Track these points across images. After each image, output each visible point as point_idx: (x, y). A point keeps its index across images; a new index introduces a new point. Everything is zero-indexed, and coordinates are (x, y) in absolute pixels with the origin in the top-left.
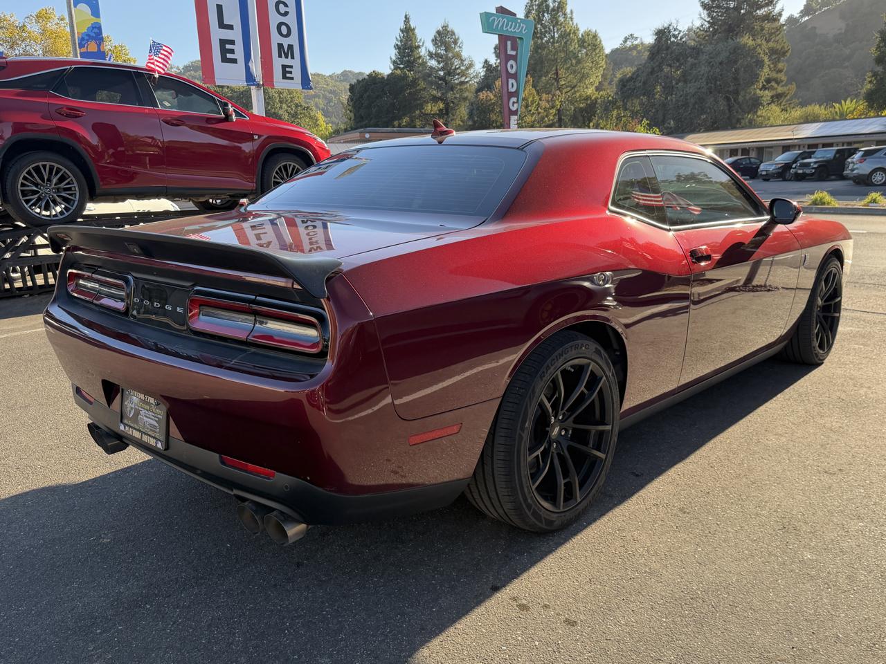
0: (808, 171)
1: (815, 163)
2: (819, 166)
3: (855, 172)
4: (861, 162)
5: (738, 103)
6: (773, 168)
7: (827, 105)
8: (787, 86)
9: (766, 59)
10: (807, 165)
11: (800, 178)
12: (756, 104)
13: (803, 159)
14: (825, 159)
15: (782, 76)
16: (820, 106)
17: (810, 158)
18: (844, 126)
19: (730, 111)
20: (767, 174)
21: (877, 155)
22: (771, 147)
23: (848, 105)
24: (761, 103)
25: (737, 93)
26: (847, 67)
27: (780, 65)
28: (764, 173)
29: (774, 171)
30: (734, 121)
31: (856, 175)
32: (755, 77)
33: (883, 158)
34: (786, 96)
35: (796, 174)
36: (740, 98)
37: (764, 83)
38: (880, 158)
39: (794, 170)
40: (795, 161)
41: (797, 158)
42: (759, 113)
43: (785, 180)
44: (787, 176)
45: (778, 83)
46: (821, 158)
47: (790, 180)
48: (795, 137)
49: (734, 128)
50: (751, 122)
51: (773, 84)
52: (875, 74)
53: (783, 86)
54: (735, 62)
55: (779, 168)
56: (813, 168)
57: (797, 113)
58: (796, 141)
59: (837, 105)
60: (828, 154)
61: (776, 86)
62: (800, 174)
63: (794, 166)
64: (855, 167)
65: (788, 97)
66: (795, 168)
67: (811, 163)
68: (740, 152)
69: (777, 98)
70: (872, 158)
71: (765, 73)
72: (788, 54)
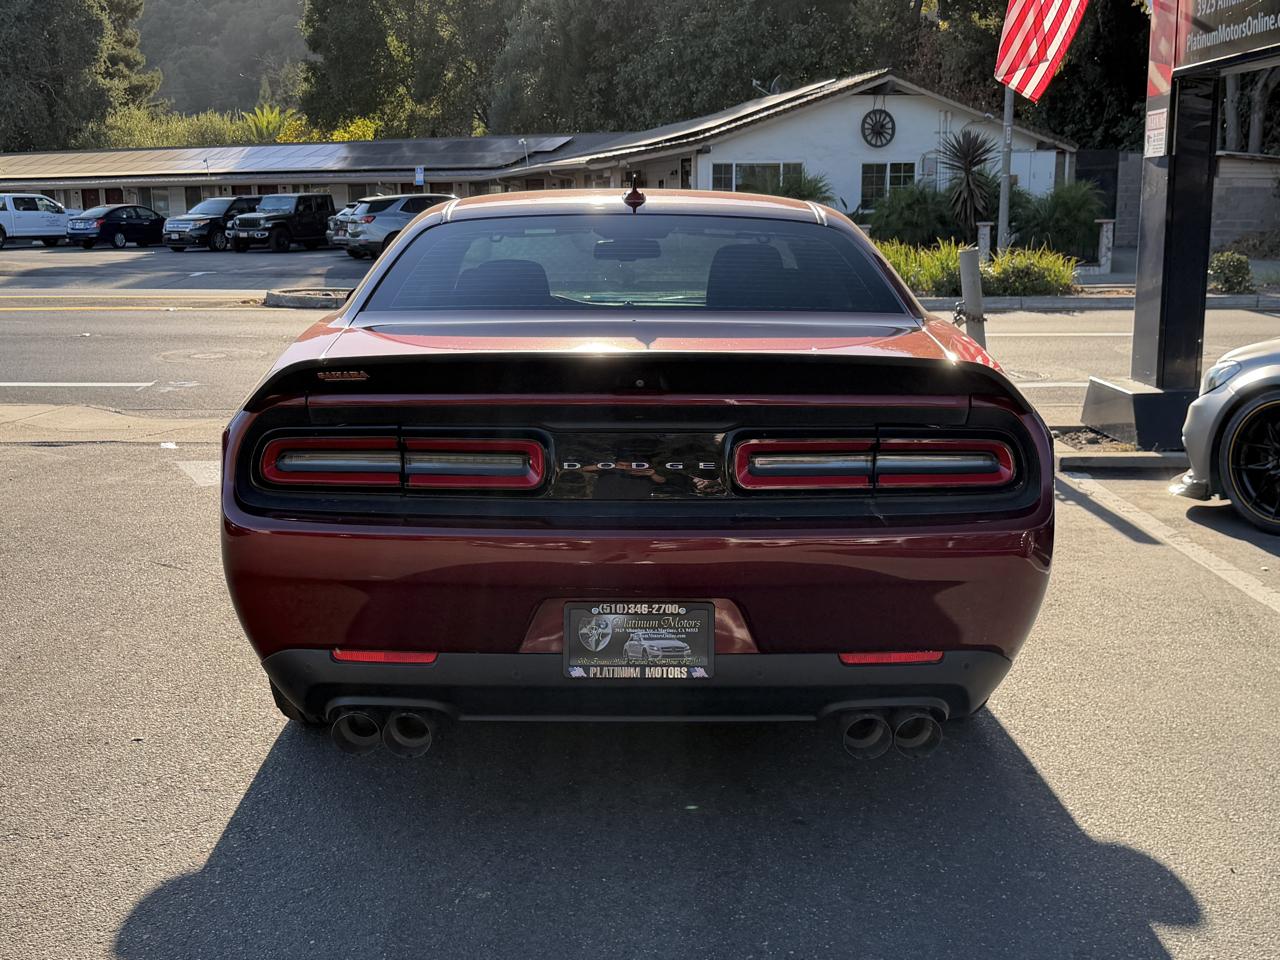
0: (257, 234)
1: (267, 219)
2: (275, 226)
3: (361, 237)
4: (368, 222)
5: (65, 98)
6: (191, 227)
7: (233, 115)
8: (145, 73)
9: (104, 17)
10: (254, 223)
11: (241, 246)
12: (99, 104)
13: (242, 212)
14: (281, 213)
15: (134, 54)
16: (222, 115)
17: (254, 210)
18: (288, 156)
19: (51, 115)
20: (180, 239)
21: (390, 210)
22: (165, 188)
23: (268, 117)
24: (111, 103)
25: (59, 79)
26: (216, 44)
27: (129, 33)
28: (175, 236)
29: (194, 234)
30: (62, 134)
31: (363, 243)
32: (90, 53)
33: (399, 215)
34: (148, 93)
35: (236, 239)
36: (68, 91)
37: (109, 64)
38: (395, 215)
39: (231, 232)
40: (228, 216)
41: (229, 210)
42: (110, 121)
43: (215, 250)
44: (219, 241)
45: (130, 65)
46: (274, 210)
47: (224, 250)
48: (211, 171)
49: (65, 148)
50: (96, 136)
51: (121, 66)
52: (312, 67)
53: (139, 72)
54: (48, 19)
55: (199, 229)
56: (266, 229)
57: (180, 126)
58: (213, 178)
59: (249, 117)
60: (283, 203)
61: (126, 71)
62: (243, 238)
63: (229, 225)
64: (359, 229)
65: (152, 95)
66: (232, 228)
67: (260, 219)
68: (102, 196)
69: (135, 93)
70: (385, 215)
71: (108, 44)
72: (140, 14)
